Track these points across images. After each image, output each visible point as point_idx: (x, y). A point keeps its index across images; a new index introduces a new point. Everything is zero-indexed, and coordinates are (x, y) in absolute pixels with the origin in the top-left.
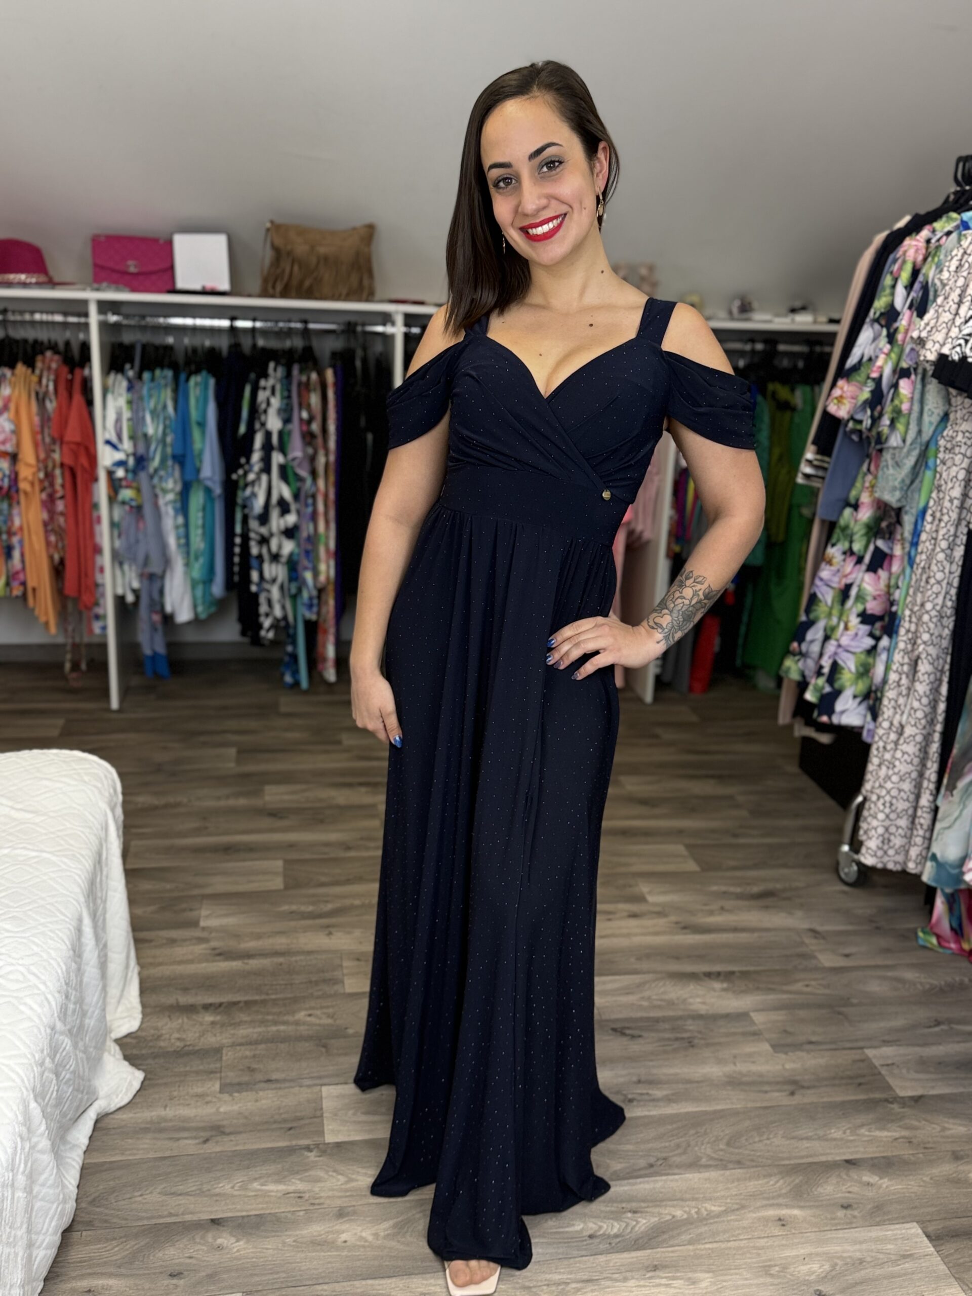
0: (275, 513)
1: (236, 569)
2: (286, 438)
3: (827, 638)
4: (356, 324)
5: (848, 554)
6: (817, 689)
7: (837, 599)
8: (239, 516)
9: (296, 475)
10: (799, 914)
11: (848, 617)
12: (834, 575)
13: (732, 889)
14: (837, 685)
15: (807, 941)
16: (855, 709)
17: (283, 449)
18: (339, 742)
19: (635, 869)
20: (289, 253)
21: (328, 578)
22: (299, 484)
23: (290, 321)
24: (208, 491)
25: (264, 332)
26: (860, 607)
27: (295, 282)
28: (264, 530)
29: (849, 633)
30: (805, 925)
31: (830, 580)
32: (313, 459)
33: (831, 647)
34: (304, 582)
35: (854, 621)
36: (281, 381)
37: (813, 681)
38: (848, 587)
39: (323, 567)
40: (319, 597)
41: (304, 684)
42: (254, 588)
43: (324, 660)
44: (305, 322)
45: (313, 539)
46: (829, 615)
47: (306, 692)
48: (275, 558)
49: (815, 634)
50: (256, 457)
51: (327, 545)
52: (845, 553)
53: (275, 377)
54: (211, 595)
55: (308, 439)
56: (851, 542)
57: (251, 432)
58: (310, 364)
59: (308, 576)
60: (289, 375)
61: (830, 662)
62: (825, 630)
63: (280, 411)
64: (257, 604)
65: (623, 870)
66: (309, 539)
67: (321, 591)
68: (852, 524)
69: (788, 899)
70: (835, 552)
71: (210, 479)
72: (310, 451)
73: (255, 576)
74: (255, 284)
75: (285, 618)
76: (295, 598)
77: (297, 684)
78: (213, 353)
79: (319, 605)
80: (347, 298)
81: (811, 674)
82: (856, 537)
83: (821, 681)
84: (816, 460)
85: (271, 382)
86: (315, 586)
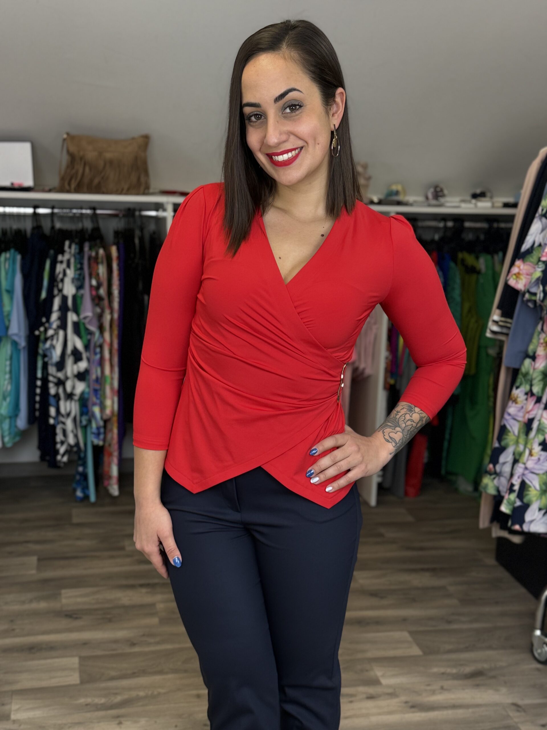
0: (69, 361)
1: (37, 406)
2: (79, 301)
3: (516, 461)
4: (134, 210)
5: (529, 395)
6: (510, 503)
7: (522, 431)
8: (40, 364)
9: (87, 329)
10: (504, 690)
11: (532, 446)
12: (519, 411)
13: (449, 670)
14: (525, 500)
15: (511, 714)
16: (540, 519)
17: (76, 310)
18: (123, 548)
19: (369, 655)
20: (81, 158)
21: (112, 412)
22: (89, 337)
23: (81, 208)
24: (15, 344)
25: (62, 218)
26: (541, 438)
27: (86, 180)
28: (60, 375)
29: (533, 458)
30: (509, 700)
31: (516, 415)
32: (100, 317)
33: (519, 469)
34: (93, 415)
35: (537, 449)
36: (74, 256)
37: (506, 496)
38: (531, 421)
39: (108, 403)
40: (105, 427)
41: (93, 498)
42: (52, 421)
43: (110, 477)
44: (94, 209)
45: (100, 380)
46: (517, 443)
47: (94, 505)
48: (70, 396)
49: (506, 457)
50: (54, 316)
51: (112, 384)
52: (526, 394)
53: (70, 253)
54: (16, 426)
55: (97, 301)
56: (531, 385)
57: (51, 297)
58: (98, 241)
59: (96, 410)
60: (81, 251)
61: (519, 481)
62: (514, 454)
63: (73, 280)
64: (55, 434)
65: (360, 656)
66: (97, 380)
67: (106, 422)
68: (531, 371)
69: (494, 677)
70: (519, 393)
71: (16, 335)
72: (98, 310)
73: (52, 411)
74: (55, 182)
75: (77, 444)
76: (85, 428)
77: (86, 497)
78: (19, 233)
79: (105, 433)
80: (128, 193)
81: (505, 490)
82: (535, 382)
83: (513, 497)
84: (501, 321)
85: (66, 257)
86: (102, 418)
